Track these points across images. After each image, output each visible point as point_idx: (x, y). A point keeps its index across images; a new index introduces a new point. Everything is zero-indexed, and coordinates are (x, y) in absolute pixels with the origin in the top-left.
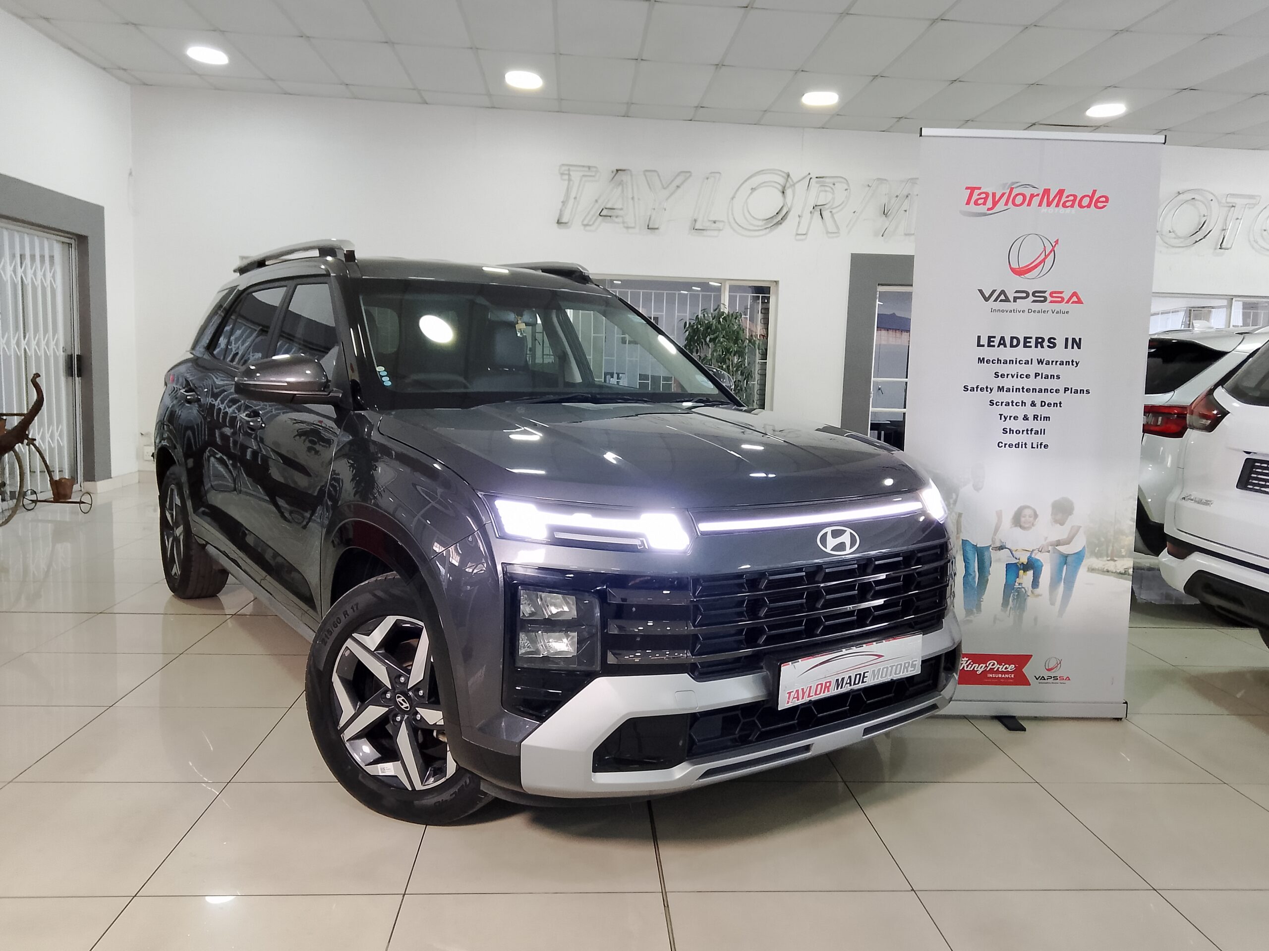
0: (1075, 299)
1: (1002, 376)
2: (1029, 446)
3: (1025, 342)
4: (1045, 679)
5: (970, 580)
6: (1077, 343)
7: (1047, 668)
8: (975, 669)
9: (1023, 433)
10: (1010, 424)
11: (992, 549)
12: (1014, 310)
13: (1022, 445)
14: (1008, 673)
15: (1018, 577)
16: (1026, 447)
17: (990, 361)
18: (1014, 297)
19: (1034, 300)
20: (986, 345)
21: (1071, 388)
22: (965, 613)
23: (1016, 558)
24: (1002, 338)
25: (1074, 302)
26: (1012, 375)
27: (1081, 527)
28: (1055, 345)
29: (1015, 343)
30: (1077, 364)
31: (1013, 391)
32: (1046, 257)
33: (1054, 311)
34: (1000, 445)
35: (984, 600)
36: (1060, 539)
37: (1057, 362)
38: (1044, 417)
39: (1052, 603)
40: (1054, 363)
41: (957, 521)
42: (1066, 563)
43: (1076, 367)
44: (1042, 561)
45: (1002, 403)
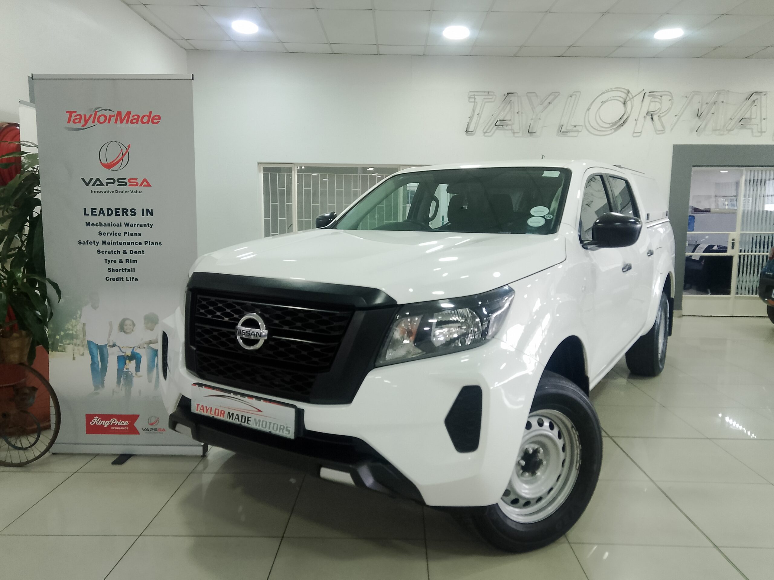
0: (145, 183)
1: (104, 234)
2: (125, 279)
3: (116, 212)
4: (149, 430)
5: (95, 366)
6: (150, 212)
7: (150, 423)
8: (103, 424)
9: (120, 271)
10: (112, 265)
11: (108, 347)
12: (107, 191)
13: (120, 279)
14: (124, 426)
15: (125, 364)
16: (123, 280)
17: (94, 224)
18: (106, 182)
19: (118, 185)
20: (90, 214)
22: (94, 388)
23: (123, 353)
24: (102, 209)
25: (145, 186)
26: (110, 233)
28: (135, 214)
29: (110, 213)
30: (152, 226)
31: (112, 244)
32: (123, 156)
33: (133, 191)
34: (107, 279)
35: (106, 379)
36: (151, 340)
37: (138, 225)
38: (133, 261)
39: (150, 381)
40: (136, 225)
41: (83, 328)
42: (156, 355)
43: (151, 228)
44: (140, 354)
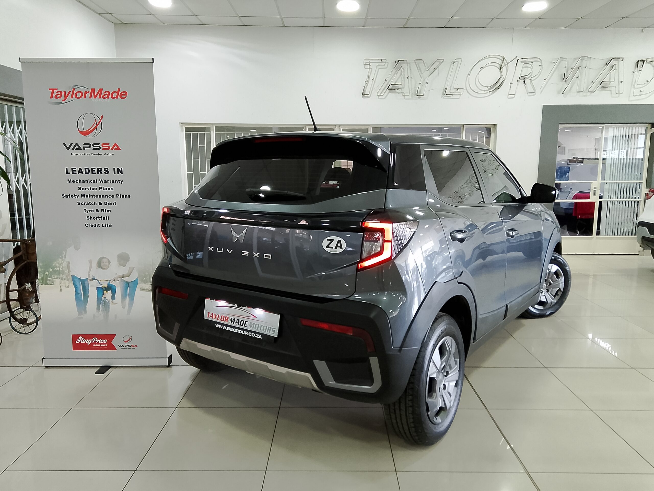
0: (116, 147)
1: (83, 189)
2: (101, 225)
3: (92, 171)
4: (124, 347)
5: (79, 296)
6: (120, 171)
7: (124, 340)
8: (87, 342)
9: (97, 219)
10: (90, 214)
11: (89, 280)
12: (84, 154)
13: (97, 225)
14: (104, 344)
15: (103, 294)
17: (74, 181)
18: (84, 147)
19: (94, 148)
20: (71, 173)
21: (120, 195)
22: (78, 313)
23: (101, 285)
24: (80, 169)
25: (116, 149)
26: (88, 188)
27: (134, 267)
28: (108, 172)
29: (87, 172)
31: (89, 197)
32: (97, 125)
33: (106, 154)
34: (87, 225)
35: (88, 307)
36: (124, 274)
38: (107, 210)
39: (124, 307)
40: (109, 182)
41: (68, 266)
42: (128, 286)
43: (121, 183)
44: (115, 286)
45: (85, 203)
